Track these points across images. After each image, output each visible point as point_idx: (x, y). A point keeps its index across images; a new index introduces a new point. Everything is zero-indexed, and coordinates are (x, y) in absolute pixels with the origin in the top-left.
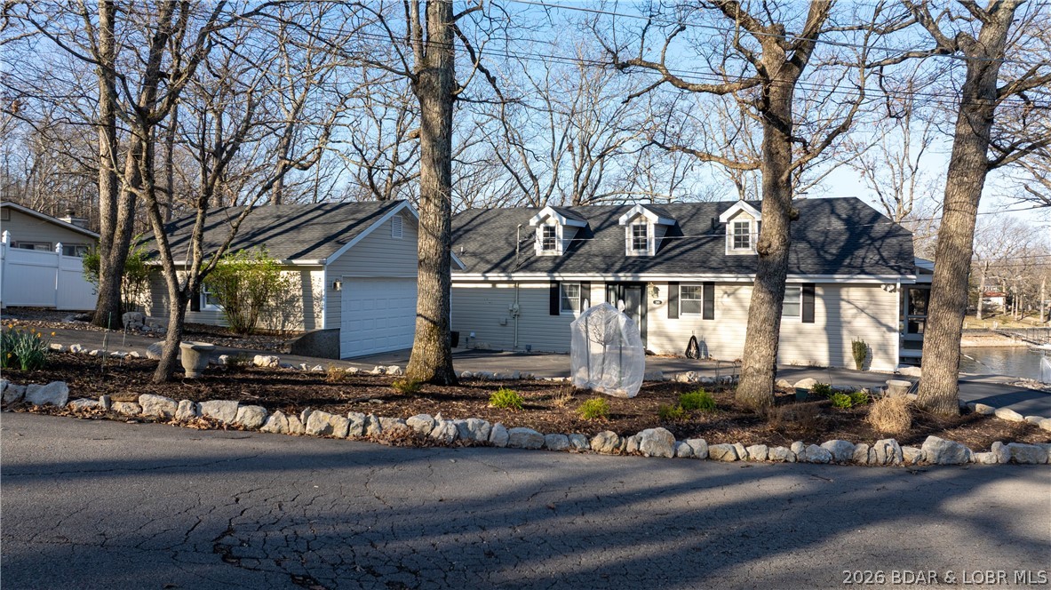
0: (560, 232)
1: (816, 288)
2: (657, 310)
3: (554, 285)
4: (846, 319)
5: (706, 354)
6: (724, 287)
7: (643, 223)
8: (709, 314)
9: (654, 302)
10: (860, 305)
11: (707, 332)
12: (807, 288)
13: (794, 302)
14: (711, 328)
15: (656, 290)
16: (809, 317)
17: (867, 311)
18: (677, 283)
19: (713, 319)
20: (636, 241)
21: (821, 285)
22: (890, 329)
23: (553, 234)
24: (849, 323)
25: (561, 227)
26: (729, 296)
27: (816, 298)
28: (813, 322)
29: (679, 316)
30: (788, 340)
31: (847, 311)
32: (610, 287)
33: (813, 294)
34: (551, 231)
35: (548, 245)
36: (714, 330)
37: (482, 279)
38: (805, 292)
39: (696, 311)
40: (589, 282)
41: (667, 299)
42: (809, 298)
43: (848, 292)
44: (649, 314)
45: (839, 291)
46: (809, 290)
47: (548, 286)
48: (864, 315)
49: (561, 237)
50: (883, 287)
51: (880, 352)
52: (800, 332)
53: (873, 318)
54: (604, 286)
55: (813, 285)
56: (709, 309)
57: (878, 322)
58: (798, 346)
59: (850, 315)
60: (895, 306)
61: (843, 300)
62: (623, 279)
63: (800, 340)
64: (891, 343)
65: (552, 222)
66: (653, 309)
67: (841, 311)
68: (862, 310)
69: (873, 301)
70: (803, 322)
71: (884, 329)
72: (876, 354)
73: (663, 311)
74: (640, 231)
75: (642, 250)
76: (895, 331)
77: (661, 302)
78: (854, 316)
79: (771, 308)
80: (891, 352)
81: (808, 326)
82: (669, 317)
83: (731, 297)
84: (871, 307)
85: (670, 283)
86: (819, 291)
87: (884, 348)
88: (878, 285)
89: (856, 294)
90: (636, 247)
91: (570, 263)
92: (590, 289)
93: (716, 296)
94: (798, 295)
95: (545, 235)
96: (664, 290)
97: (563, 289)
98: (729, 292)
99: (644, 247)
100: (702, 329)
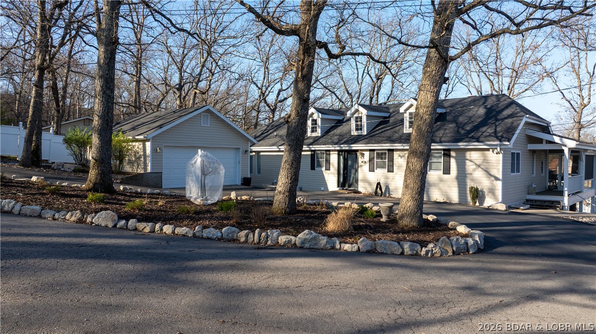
0: (319, 122)
1: (451, 152)
2: (363, 167)
3: (313, 153)
4: (469, 172)
5: (389, 194)
6: (398, 152)
7: (360, 115)
8: (391, 170)
9: (362, 162)
10: (478, 163)
11: (389, 180)
12: (445, 152)
13: (438, 161)
14: (391, 178)
15: (363, 155)
16: (447, 171)
17: (482, 167)
18: (373, 150)
19: (393, 172)
20: (357, 125)
21: (454, 150)
22: (497, 179)
23: (316, 124)
24: (471, 174)
25: (320, 119)
26: (401, 157)
27: (451, 159)
28: (450, 174)
29: (375, 170)
30: (435, 185)
31: (470, 167)
32: (340, 153)
33: (450, 156)
34: (314, 122)
35: (314, 130)
36: (393, 179)
37: (278, 149)
38: (444, 154)
39: (383, 167)
40: (329, 151)
41: (368, 160)
42: (447, 159)
43: (470, 154)
44: (359, 169)
45: (465, 154)
46: (447, 153)
47: (310, 153)
48: (480, 169)
49: (320, 125)
50: (491, 150)
51: (490, 194)
52: (441, 180)
53: (486, 171)
54: (336, 152)
55: (449, 150)
56: (390, 166)
57: (489, 174)
58: (440, 189)
59: (471, 170)
60: (499, 163)
61: (467, 160)
62: (344, 148)
63: (441, 185)
64: (497, 188)
65: (315, 116)
66: (361, 166)
67: (466, 167)
68: (479, 166)
69: (485, 160)
70: (443, 174)
71: (493, 179)
72: (488, 195)
73: (366, 167)
74: (359, 119)
75: (360, 131)
76: (499, 180)
77: (365, 162)
78: (474, 170)
79: (289, 155)
80: (497, 194)
81: (446, 176)
82: (370, 171)
83: (403, 158)
84: (485, 164)
85: (370, 150)
86: (453, 154)
87: (492, 191)
88: (488, 150)
89: (474, 156)
90: (357, 129)
91: (322, 140)
92: (330, 154)
93: (394, 158)
94: (441, 157)
95: (312, 124)
96: (367, 154)
97: (317, 155)
98: (401, 155)
99: (361, 129)
100: (387, 178)
